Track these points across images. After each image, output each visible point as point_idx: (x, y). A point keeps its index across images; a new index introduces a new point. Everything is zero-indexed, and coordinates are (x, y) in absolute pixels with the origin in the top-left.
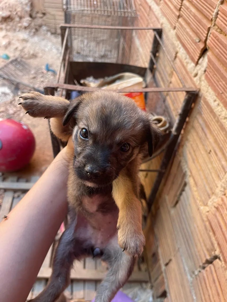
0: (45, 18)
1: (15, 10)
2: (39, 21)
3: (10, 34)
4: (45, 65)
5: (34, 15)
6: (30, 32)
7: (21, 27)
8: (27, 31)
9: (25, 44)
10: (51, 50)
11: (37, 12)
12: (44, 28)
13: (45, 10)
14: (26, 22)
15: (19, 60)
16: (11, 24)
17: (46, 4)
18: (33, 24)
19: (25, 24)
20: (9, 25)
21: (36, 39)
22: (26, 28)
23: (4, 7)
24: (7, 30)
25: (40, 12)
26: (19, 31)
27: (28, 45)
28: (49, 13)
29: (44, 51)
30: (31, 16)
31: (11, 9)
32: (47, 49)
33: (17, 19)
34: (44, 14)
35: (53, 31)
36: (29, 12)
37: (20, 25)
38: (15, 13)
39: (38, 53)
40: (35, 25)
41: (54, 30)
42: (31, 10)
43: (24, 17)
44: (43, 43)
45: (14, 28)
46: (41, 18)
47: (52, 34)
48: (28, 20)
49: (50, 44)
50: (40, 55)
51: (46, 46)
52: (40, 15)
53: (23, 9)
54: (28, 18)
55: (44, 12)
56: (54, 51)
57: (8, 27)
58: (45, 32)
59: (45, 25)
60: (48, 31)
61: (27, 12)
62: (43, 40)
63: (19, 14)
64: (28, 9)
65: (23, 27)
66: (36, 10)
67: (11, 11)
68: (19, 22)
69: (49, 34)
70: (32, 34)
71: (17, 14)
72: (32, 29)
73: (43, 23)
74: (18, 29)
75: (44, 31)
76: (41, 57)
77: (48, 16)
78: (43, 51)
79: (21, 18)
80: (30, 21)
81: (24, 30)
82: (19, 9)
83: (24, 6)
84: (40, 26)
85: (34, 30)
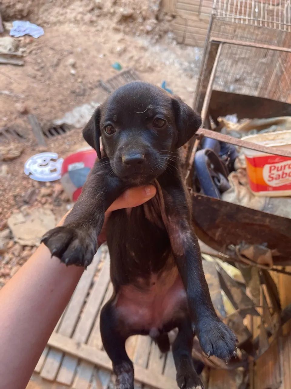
0: (173, 22)
1: (140, 8)
2: (165, 26)
3: (127, 38)
4: (162, 82)
5: (161, 17)
6: (152, 38)
7: (142, 30)
8: (149, 37)
9: (143, 54)
10: (173, 64)
11: (166, 14)
12: (170, 35)
13: (176, 12)
14: (150, 25)
15: (132, 72)
16: (131, 25)
17: (179, 4)
18: (157, 29)
19: (149, 28)
20: (129, 26)
21: (157, 48)
22: (148, 33)
23: (127, 3)
24: (125, 33)
25: (169, 14)
26: (139, 36)
27: (147, 54)
28: (181, 16)
29: (165, 64)
30: (157, 18)
31: (135, 6)
32: (168, 63)
33: (140, 20)
34: (174, 17)
35: (180, 40)
36: (156, 13)
37: (141, 28)
38: (138, 12)
39: (156, 66)
40: (160, 30)
41: (182, 38)
42: (159, 11)
43: (149, 19)
44: (166, 54)
45: (134, 30)
46: (169, 21)
47: (178, 43)
48: (153, 23)
49: (173, 56)
50: (158, 68)
51: (167, 59)
52: (168, 18)
53: (150, 7)
54: (154, 21)
55: (174, 14)
56: (177, 65)
57: (127, 29)
58: (170, 40)
59: (172, 31)
60: (174, 39)
61: (153, 11)
62: (166, 50)
63: (144, 13)
64: (155, 8)
65: (145, 31)
66: (165, 10)
67: (134, 9)
68: (142, 24)
69: (175, 43)
70: (154, 41)
71: (141, 13)
72: (155, 35)
73: (170, 28)
74: (138, 33)
75: (169, 38)
76: (159, 72)
77: (178, 19)
78: (163, 65)
79: (145, 19)
80: (156, 24)
81: (145, 35)
82: (145, 7)
83: (152, 5)
84: (166, 32)
85: (157, 37)
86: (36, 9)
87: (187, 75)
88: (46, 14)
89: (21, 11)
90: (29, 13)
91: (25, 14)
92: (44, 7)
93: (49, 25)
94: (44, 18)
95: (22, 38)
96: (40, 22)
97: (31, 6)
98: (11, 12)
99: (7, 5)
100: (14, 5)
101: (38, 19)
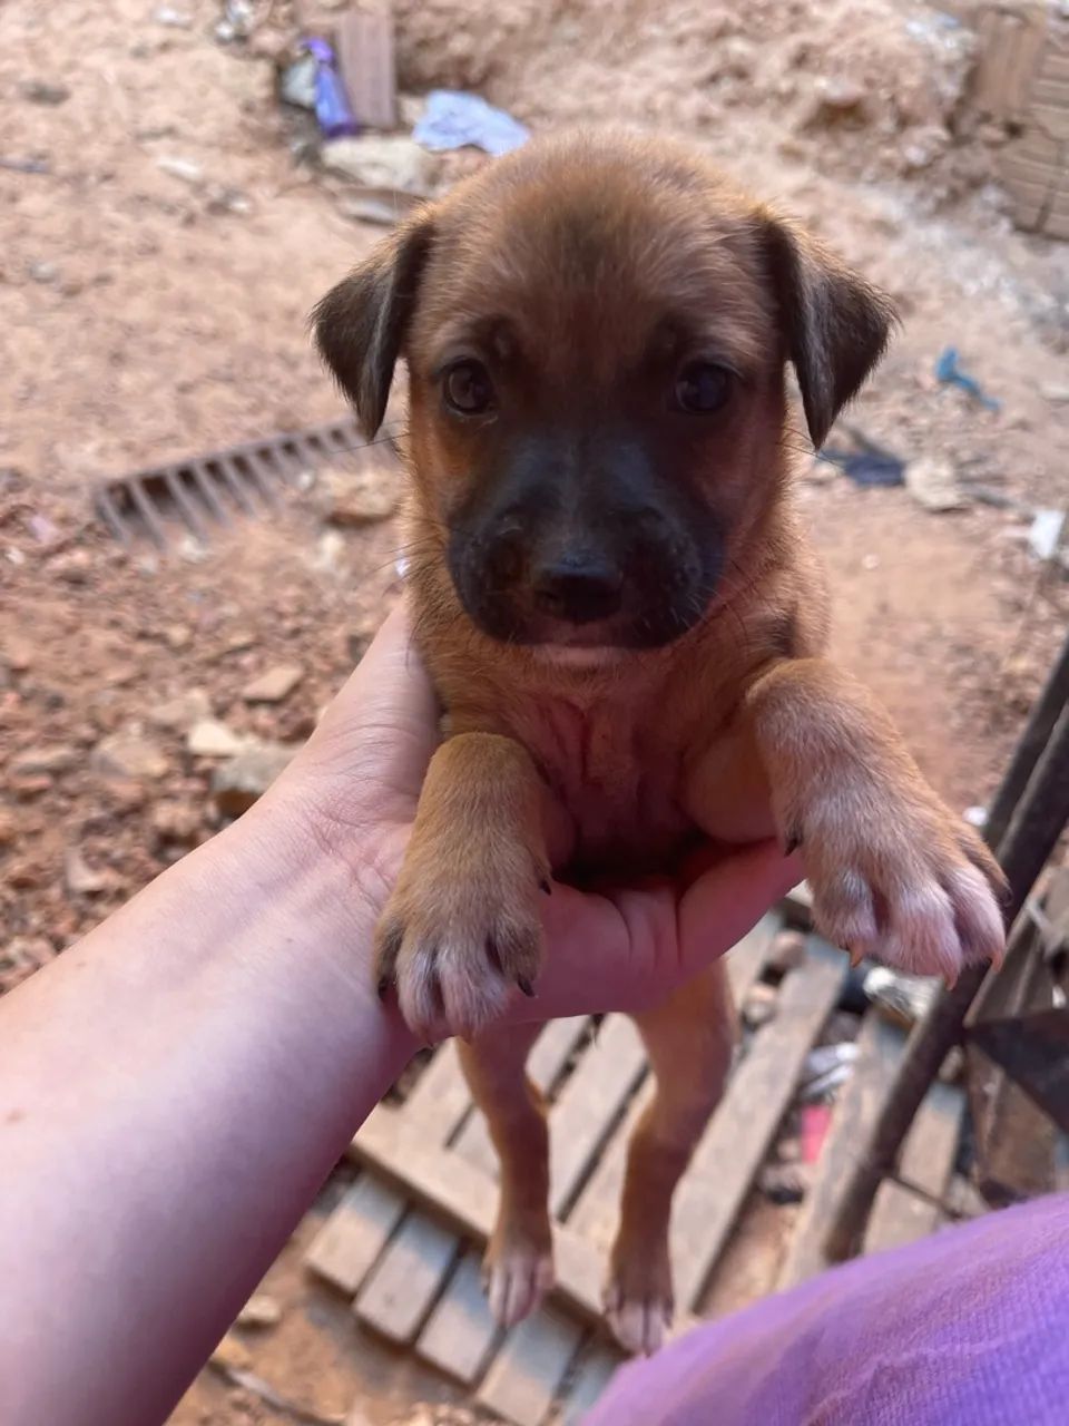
0: (1010, 152)
1: (895, 81)
2: (978, 160)
3: (827, 185)
4: (942, 349)
5: (965, 126)
6: (922, 196)
7: (888, 164)
8: (911, 191)
9: (878, 244)
10: (993, 293)
11: (986, 118)
12: (992, 195)
13: (1026, 112)
14: (921, 146)
16: (850, 141)
17: (1043, 82)
18: (947, 163)
19: (915, 155)
20: (838, 144)
21: (937, 233)
22: (909, 172)
23: (848, 62)
24: (823, 168)
25: (999, 119)
26: (873, 183)
27: (895, 250)
28: (1043, 130)
29: (960, 291)
30: (950, 124)
31: (873, 74)
32: (972, 287)
33: (886, 124)
34: (1014, 130)
35: (1030, 218)
36: (948, 106)
37: (888, 153)
38: (884, 94)
39: (922, 295)
40: (955, 173)
41: (1036, 211)
42: (961, 102)
43: (919, 122)
44: (967, 257)
45: (856, 162)
46: (993, 145)
47: (1019, 228)
48: (935, 139)
49: (994, 268)
50: (933, 304)
51: (973, 273)
52: (992, 132)
53: (929, 83)
54: (940, 132)
55: (1016, 118)
56: (1009, 302)
57: (833, 156)
58: (991, 214)
59: (1001, 184)
60: (1003, 211)
61: (939, 99)
62: (970, 243)
63: (904, 100)
64: (951, 89)
65: (900, 165)
66: (983, 103)
67: (869, 83)
68: (891, 140)
69: (1005, 225)
70: (928, 205)
71: (893, 99)
72: (936, 183)
73: (995, 171)
74: (869, 172)
75: (986, 205)
76: (932, 317)
77: (1031, 142)
78: (953, 294)
79: (904, 121)
80: (943, 144)
81: (896, 182)
82: (911, 81)
83: (939, 75)
84: (976, 183)
85: (941, 192)
86: (513, 61)
87: (1045, 340)
88: (547, 81)
89: (464, 62)
90: (493, 70)
91: (474, 72)
92: (543, 58)
93: (553, 124)
94: (539, 98)
95: (454, 158)
96: (521, 107)
97: (501, 47)
98: (429, 63)
99: (421, 36)
100: (444, 38)
101: (514, 99)
